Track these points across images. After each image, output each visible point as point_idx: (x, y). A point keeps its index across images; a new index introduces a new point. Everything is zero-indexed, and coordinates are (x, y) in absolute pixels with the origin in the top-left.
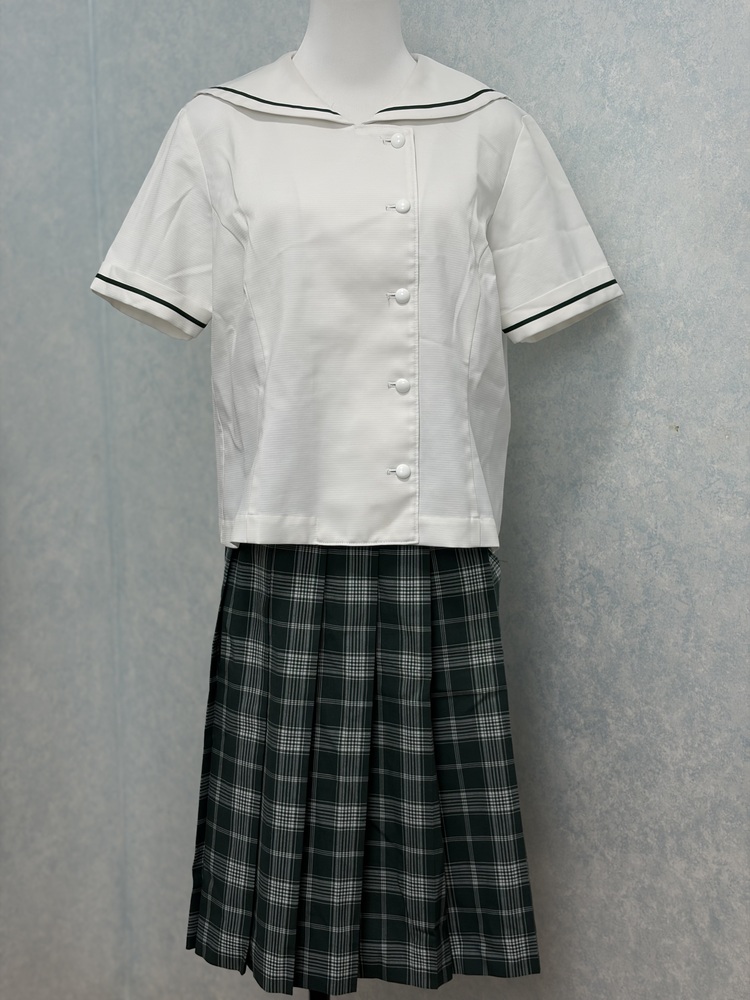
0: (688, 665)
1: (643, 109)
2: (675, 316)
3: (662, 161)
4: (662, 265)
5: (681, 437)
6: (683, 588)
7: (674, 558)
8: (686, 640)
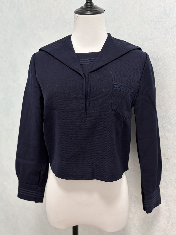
0: (168, 231)
1: (157, 57)
2: (168, 124)
3: (164, 74)
4: (163, 107)
5: (168, 162)
6: (168, 208)
7: (164, 198)
8: (168, 223)
